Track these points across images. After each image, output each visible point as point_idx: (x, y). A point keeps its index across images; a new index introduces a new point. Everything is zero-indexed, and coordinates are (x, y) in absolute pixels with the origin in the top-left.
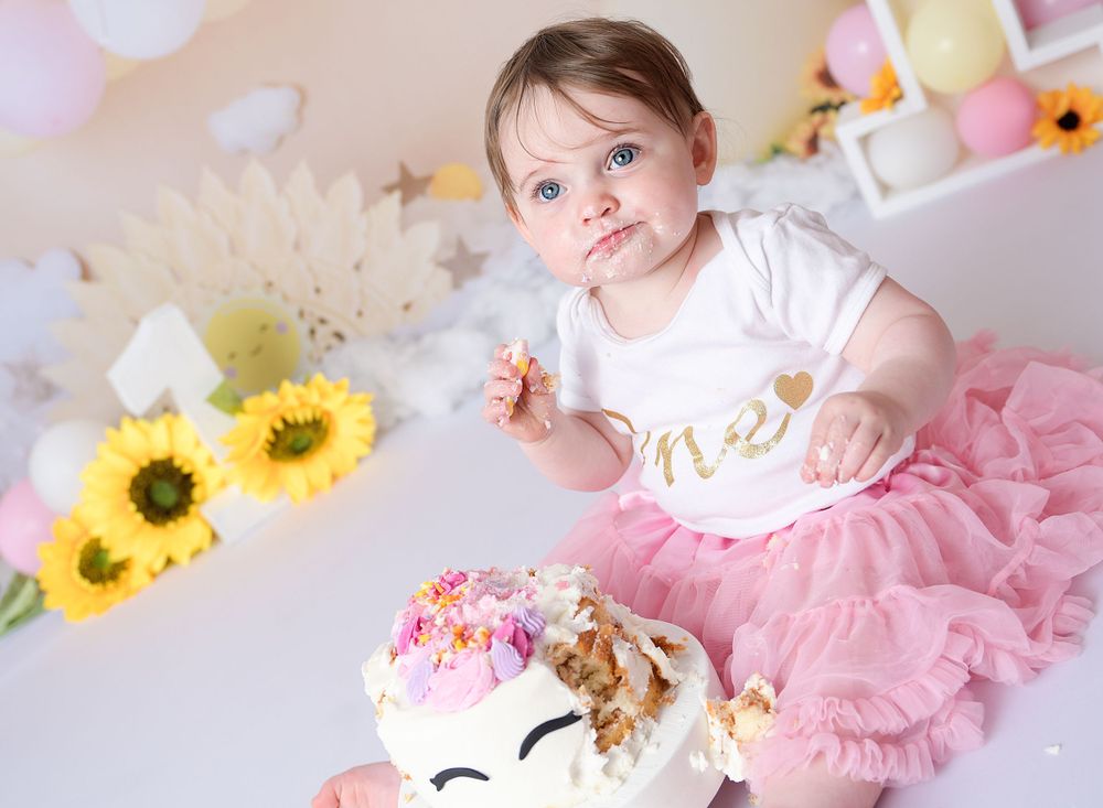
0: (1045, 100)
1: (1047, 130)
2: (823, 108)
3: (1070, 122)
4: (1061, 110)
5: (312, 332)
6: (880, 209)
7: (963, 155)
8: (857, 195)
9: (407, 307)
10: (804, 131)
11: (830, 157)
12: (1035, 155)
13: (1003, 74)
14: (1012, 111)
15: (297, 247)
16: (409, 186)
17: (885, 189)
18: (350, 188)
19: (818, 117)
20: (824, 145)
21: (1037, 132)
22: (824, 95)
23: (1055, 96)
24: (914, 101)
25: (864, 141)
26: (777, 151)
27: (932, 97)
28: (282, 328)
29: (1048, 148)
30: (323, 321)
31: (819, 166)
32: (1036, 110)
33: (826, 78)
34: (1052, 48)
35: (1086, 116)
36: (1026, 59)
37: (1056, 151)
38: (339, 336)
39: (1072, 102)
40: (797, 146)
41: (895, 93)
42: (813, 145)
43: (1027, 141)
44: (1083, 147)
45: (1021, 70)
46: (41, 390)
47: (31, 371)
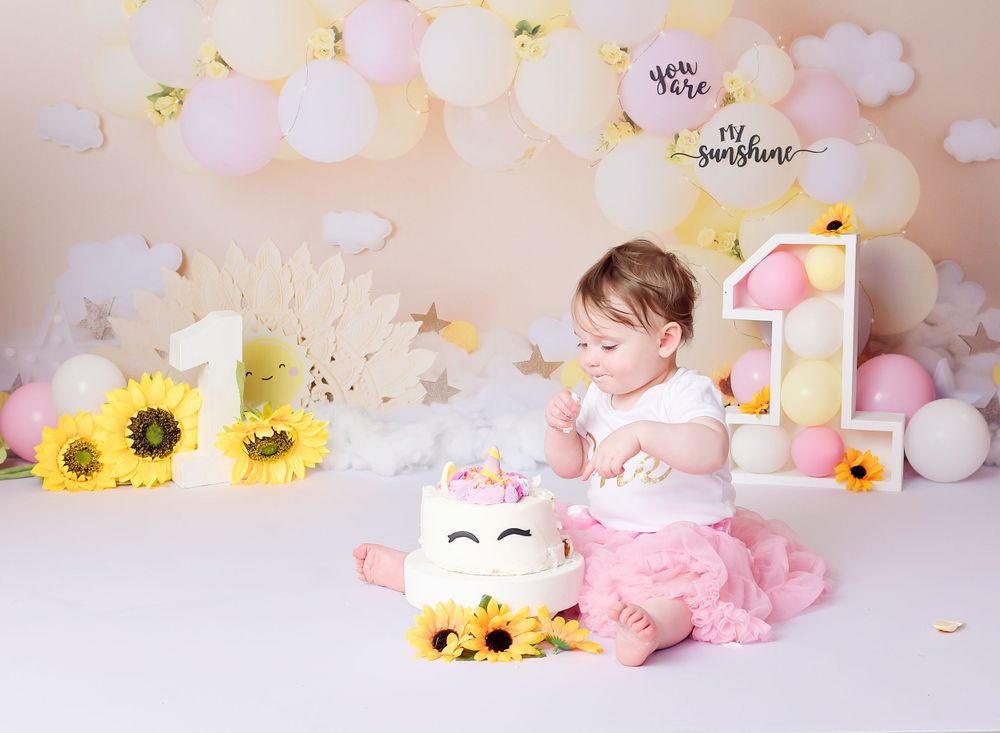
0: (850, 455)
1: (844, 470)
3: (859, 472)
4: (856, 464)
5: (313, 384)
7: (788, 466)
9: (386, 400)
12: (830, 483)
13: (831, 426)
14: (830, 450)
15: (335, 324)
16: (430, 321)
18: (392, 304)
21: (838, 469)
23: (857, 454)
24: (774, 417)
25: (735, 427)
27: (785, 420)
28: (294, 372)
29: (839, 483)
30: (324, 381)
32: (842, 456)
33: (726, 386)
34: (865, 423)
35: (869, 473)
36: (848, 422)
37: (843, 487)
38: (329, 396)
39: (864, 462)
41: (765, 407)
43: (831, 475)
44: (860, 490)
45: (843, 427)
46: (101, 331)
47: (102, 314)
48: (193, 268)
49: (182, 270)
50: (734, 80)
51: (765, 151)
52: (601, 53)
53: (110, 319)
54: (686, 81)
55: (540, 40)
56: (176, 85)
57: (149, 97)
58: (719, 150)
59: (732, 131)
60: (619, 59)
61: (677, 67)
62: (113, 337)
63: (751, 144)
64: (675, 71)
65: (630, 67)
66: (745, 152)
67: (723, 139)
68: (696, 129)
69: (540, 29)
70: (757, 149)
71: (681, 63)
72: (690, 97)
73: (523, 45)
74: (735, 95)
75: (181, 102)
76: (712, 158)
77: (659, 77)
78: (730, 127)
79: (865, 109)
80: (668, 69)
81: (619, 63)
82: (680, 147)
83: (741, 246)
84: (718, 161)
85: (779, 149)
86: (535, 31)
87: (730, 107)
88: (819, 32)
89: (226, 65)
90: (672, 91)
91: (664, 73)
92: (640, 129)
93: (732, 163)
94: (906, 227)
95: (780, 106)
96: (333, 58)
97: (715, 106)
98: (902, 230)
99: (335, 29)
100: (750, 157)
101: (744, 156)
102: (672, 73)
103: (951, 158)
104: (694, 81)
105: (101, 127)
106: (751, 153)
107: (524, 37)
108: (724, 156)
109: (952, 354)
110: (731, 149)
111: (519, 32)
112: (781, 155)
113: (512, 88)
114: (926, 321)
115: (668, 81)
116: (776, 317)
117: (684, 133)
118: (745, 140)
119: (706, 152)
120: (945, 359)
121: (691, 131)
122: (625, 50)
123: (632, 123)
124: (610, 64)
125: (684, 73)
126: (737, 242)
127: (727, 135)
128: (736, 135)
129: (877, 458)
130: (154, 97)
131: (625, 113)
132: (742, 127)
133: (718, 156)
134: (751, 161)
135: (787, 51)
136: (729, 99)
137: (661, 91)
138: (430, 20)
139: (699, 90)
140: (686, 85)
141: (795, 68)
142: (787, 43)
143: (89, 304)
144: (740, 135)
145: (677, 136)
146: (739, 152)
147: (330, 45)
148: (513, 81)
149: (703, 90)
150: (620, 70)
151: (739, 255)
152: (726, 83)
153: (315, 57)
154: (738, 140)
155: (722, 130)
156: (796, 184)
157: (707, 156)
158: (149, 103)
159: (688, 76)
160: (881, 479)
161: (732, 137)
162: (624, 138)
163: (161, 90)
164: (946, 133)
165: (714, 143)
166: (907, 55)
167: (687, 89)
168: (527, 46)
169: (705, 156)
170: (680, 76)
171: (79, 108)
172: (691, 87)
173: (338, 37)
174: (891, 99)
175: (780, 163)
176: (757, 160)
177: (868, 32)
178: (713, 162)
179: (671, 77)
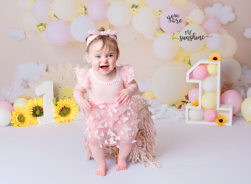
0: (219, 116)
1: (217, 120)
2: (184, 102)
3: (221, 121)
4: (220, 119)
6: (187, 121)
7: (203, 119)
8: (184, 118)
10: (180, 104)
11: (182, 110)
12: (214, 124)
13: (214, 110)
14: (213, 116)
17: (189, 119)
19: (183, 103)
20: (182, 107)
21: (216, 120)
22: (185, 100)
23: (220, 116)
24: (199, 107)
25: (189, 110)
26: (174, 105)
27: (202, 107)
29: (216, 124)
31: (180, 111)
32: (216, 117)
33: (187, 97)
34: (223, 109)
35: (224, 121)
36: (218, 108)
37: (217, 124)
39: (222, 118)
40: (177, 106)
41: (197, 104)
42: (180, 107)
43: (214, 121)
44: (221, 125)
45: (217, 110)
46: (26, 86)
47: (27, 82)
48: (50, 70)
49: (47, 70)
50: (189, 19)
51: (197, 37)
52: (154, 12)
53: (28, 83)
54: (176, 19)
55: (138, 9)
56: (44, 23)
57: (37, 26)
58: (185, 37)
59: (188, 32)
60: (159, 14)
61: (174, 15)
62: (30, 88)
63: (193, 35)
64: (173, 16)
65: (162, 16)
66: (192, 37)
67: (186, 34)
68: (179, 31)
69: (138, 6)
70: (195, 36)
71: (175, 14)
72: (177, 23)
73: (134, 11)
74: (189, 23)
75: (45, 27)
76: (183, 39)
77: (169, 18)
78: (188, 31)
79: (223, 26)
80: (172, 16)
81: (159, 15)
82: (175, 36)
83: (191, 62)
84: (185, 40)
85: (201, 36)
86: (137, 7)
87: (188, 26)
88: (211, 6)
89: (57, 17)
90: (173, 22)
91: (170, 17)
92: (164, 32)
93: (188, 40)
94: (233, 56)
95: (201, 25)
96: (85, 15)
97: (184, 25)
98: (232, 57)
99: (85, 7)
100: (193, 39)
101: (191, 38)
102: (173, 17)
103: (245, 38)
104: (178, 19)
105: (25, 34)
106: (193, 37)
107: (134, 9)
108: (186, 38)
109: (245, 88)
110: (188, 37)
111: (133, 7)
112: (201, 38)
113: (131, 22)
114: (238, 80)
115: (172, 19)
116: (200, 82)
117: (176, 33)
118: (192, 34)
119: (182, 37)
120: (243, 90)
121: (178, 32)
122: (160, 11)
123: (162, 30)
124: (156, 15)
125: (176, 17)
126: (190, 61)
127: (187, 33)
128: (189, 33)
129: (226, 117)
130: (38, 26)
131: (160, 28)
132: (191, 31)
133: (184, 38)
134: (193, 40)
135: (202, 11)
136: (187, 24)
137: (170, 22)
138: (109, 4)
139: (180, 21)
140: (176, 20)
141: (205, 15)
142: (203, 9)
143: (23, 79)
144: (190, 33)
145: (174, 34)
146: (190, 37)
147: (84, 11)
148: (131, 20)
149: (181, 21)
150: (159, 16)
151: (190, 64)
152: (187, 19)
153: (80, 15)
154: (190, 34)
155: (186, 32)
156: (205, 45)
157: (182, 38)
158: (37, 27)
159: (177, 18)
160: (227, 122)
161: (188, 34)
162: (160, 34)
163: (40, 24)
164: (244, 31)
165: (184, 35)
166: (234, 11)
167: (176, 21)
168: (135, 11)
169: (181, 38)
170: (175, 18)
171: (19, 29)
172: (177, 21)
173: (86, 9)
174: (230, 23)
175: (201, 40)
176: (195, 39)
177: (224, 5)
178: (183, 40)
179: (172, 18)
